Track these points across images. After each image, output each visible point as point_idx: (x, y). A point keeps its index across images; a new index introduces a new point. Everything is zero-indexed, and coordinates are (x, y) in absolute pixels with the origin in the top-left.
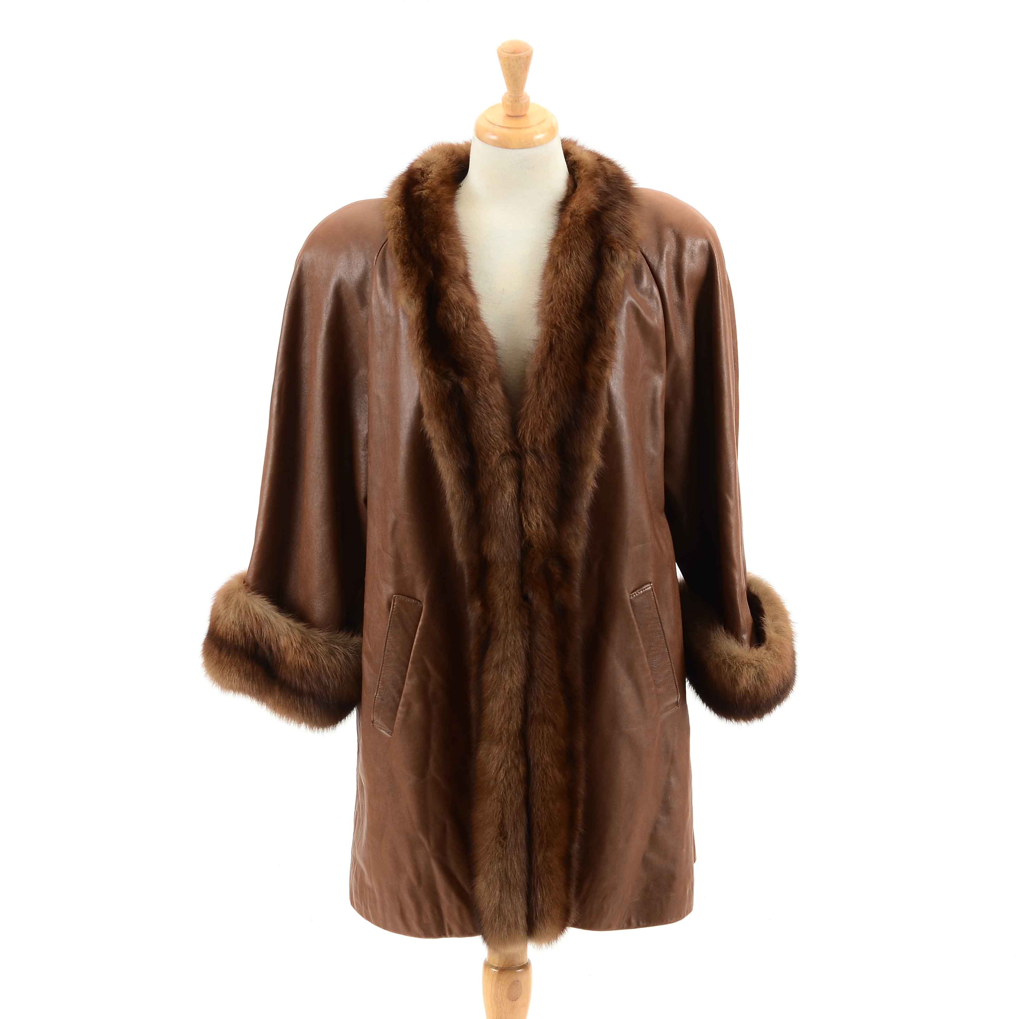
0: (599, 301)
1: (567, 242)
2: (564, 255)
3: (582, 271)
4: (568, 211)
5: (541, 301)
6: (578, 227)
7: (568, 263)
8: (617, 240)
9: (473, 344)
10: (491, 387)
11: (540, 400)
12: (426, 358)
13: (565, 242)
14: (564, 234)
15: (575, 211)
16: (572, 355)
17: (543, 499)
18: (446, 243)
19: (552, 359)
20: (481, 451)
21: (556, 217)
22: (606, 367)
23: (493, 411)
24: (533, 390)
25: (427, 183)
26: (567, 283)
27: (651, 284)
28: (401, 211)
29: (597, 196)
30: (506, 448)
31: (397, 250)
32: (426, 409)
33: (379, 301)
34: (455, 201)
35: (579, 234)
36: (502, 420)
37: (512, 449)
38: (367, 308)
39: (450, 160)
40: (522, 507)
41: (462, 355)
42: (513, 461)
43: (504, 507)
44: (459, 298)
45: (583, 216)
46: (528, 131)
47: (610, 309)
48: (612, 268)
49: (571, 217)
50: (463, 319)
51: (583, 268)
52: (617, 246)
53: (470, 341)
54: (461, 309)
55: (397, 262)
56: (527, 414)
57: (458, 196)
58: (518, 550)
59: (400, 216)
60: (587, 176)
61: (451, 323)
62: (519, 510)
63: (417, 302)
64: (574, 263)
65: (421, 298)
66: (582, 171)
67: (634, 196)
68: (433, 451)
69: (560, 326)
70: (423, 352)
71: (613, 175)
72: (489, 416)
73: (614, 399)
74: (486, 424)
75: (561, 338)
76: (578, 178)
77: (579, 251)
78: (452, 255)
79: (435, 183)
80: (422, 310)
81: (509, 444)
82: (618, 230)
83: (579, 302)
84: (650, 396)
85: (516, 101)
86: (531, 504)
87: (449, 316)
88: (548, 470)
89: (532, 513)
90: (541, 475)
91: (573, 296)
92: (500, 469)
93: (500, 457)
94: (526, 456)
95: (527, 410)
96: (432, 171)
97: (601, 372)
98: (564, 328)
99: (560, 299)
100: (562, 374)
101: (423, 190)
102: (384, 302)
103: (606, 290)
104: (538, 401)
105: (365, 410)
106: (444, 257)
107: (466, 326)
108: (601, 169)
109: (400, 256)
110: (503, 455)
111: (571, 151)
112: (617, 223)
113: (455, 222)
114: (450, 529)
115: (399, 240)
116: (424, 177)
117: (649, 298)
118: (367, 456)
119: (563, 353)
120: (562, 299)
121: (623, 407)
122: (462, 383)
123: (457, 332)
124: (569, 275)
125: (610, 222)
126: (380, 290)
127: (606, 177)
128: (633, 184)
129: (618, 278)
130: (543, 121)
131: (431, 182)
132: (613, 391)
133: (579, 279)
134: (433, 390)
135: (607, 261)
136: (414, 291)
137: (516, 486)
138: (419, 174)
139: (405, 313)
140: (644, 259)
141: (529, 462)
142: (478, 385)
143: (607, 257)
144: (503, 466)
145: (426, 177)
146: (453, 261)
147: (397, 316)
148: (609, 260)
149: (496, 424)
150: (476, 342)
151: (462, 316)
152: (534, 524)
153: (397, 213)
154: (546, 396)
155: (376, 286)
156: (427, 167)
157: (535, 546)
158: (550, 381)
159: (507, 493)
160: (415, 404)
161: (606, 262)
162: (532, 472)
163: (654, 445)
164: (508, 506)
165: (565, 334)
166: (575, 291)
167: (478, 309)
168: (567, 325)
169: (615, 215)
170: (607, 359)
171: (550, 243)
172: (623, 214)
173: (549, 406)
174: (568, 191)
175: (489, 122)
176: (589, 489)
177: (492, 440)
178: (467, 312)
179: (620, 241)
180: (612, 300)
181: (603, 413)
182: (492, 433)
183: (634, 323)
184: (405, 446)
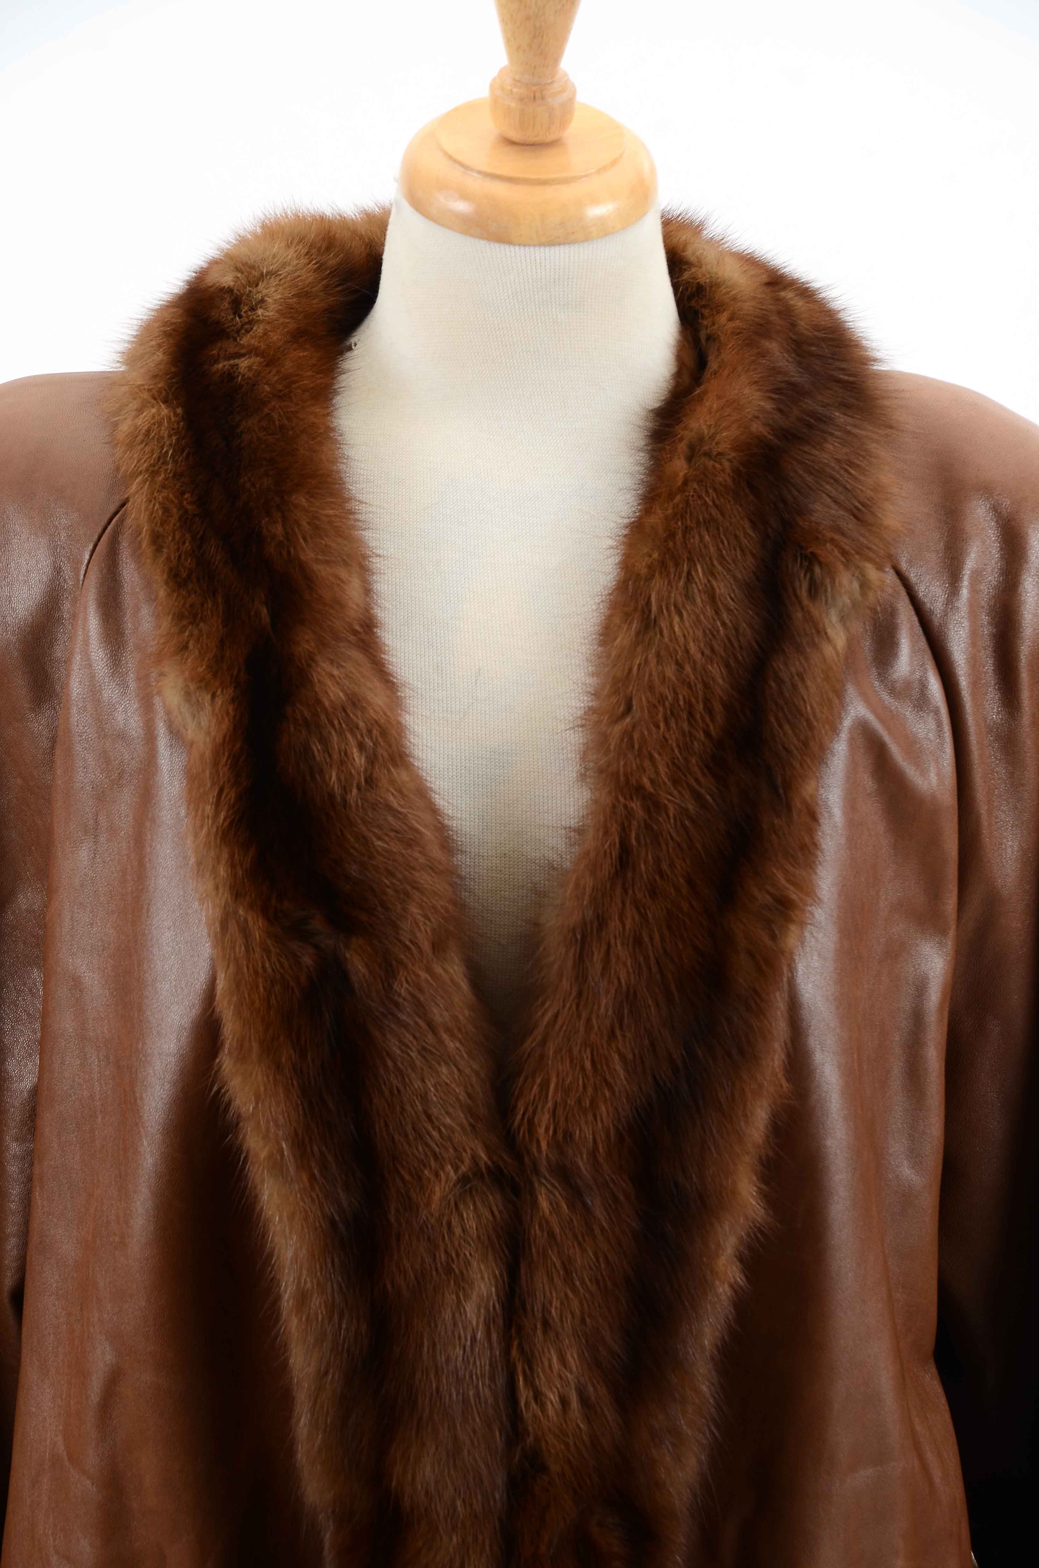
0: (773, 719)
1: (679, 535)
2: (668, 574)
3: (724, 624)
4: (681, 440)
5: (591, 710)
6: (711, 491)
7: (679, 600)
8: (829, 534)
9: (387, 839)
10: (439, 970)
11: (584, 1015)
12: (240, 873)
13: (672, 535)
14: (670, 511)
15: (701, 439)
16: (690, 881)
17: (583, 1321)
18: (309, 524)
19: (625, 890)
20: (398, 1166)
21: (642, 457)
22: (789, 920)
23: (441, 1042)
24: (565, 984)
25: (252, 337)
26: (677, 663)
27: (921, 666)
28: (173, 419)
29: (772, 399)
30: (475, 1159)
31: (157, 540)
32: (230, 1029)
33: (94, 691)
34: (336, 393)
35: (714, 512)
36: (468, 1071)
37: (493, 1163)
38: (55, 709)
39: (320, 268)
40: (516, 1343)
41: (353, 870)
42: (495, 1200)
43: (463, 1340)
44: (346, 694)
45: (728, 457)
46: (567, 193)
47: (806, 744)
48: (809, 618)
49: (689, 459)
50: (359, 760)
51: (725, 616)
52: (828, 553)
53: (379, 827)
54: (353, 728)
55: (159, 577)
56: (542, 1057)
57: (344, 381)
58: (500, 1479)
59: (170, 436)
60: (736, 333)
61: (321, 771)
62: (507, 1351)
63: (219, 702)
64: (699, 600)
65: (230, 691)
66: (723, 318)
67: (876, 399)
68: (246, 1157)
69: (652, 790)
70: (232, 856)
71: (816, 333)
72: (424, 1057)
73: (805, 1013)
74: (417, 1084)
75: (655, 827)
76: (709, 338)
77: (716, 563)
78: (328, 562)
79: (275, 337)
80: (235, 728)
81: (487, 1148)
82: (832, 505)
83: (712, 719)
84: (906, 1004)
85: (534, 97)
86: (545, 1333)
87: (316, 747)
88: (602, 1229)
89: (546, 1363)
90: (579, 1244)
91: (693, 700)
92: (455, 1221)
93: (455, 1185)
94: (536, 1185)
95: (544, 1042)
96: (266, 298)
97: (774, 937)
98: (664, 798)
99: (655, 706)
100: (657, 936)
101: (239, 356)
102: (110, 692)
103: (794, 686)
104: (579, 1017)
105: (29, 1014)
106: (302, 567)
107: (366, 780)
108: (779, 313)
109: (168, 559)
110: (464, 1180)
111: (689, 254)
112: (828, 483)
113: (334, 461)
114: (286, 1399)
115: (166, 510)
116: (240, 317)
117: (914, 706)
118: (30, 1159)
119: (661, 874)
120: (661, 709)
121: (831, 1041)
122: (348, 956)
123: (339, 799)
124: (684, 636)
125: (809, 479)
126: (98, 654)
127: (794, 337)
128: (875, 360)
129: (828, 650)
130: (614, 163)
131: (265, 334)
132: (803, 991)
133: (712, 650)
134: (256, 973)
135: (796, 596)
136: (209, 667)
137: (501, 1275)
138: (226, 305)
139: (175, 733)
140: (903, 593)
141: (544, 1203)
142: (401, 962)
143: (797, 584)
144: (465, 1215)
145: (248, 317)
146: (332, 579)
147: (150, 738)
148: (804, 593)
149: (447, 1084)
150: (397, 832)
151: (355, 750)
152: (553, 1397)
153: (160, 424)
154: (605, 1003)
155: (86, 643)
156: (250, 284)
157: (554, 1468)
158: (618, 957)
159: (474, 1297)
160: (195, 1012)
161: (794, 599)
162: (552, 1235)
163: (915, 1155)
164: (474, 1339)
165: (668, 817)
166: (700, 686)
167: (400, 728)
168: (676, 788)
169: (824, 457)
170: (794, 897)
171: (625, 536)
172: (846, 454)
173: (612, 1035)
174: (678, 375)
175: (450, 157)
176: (723, 1291)
177: (435, 1134)
178: (371, 738)
179: (837, 537)
180: (811, 717)
181: (773, 1060)
182: (435, 1111)
183: (868, 782)
184: (158, 1137)
